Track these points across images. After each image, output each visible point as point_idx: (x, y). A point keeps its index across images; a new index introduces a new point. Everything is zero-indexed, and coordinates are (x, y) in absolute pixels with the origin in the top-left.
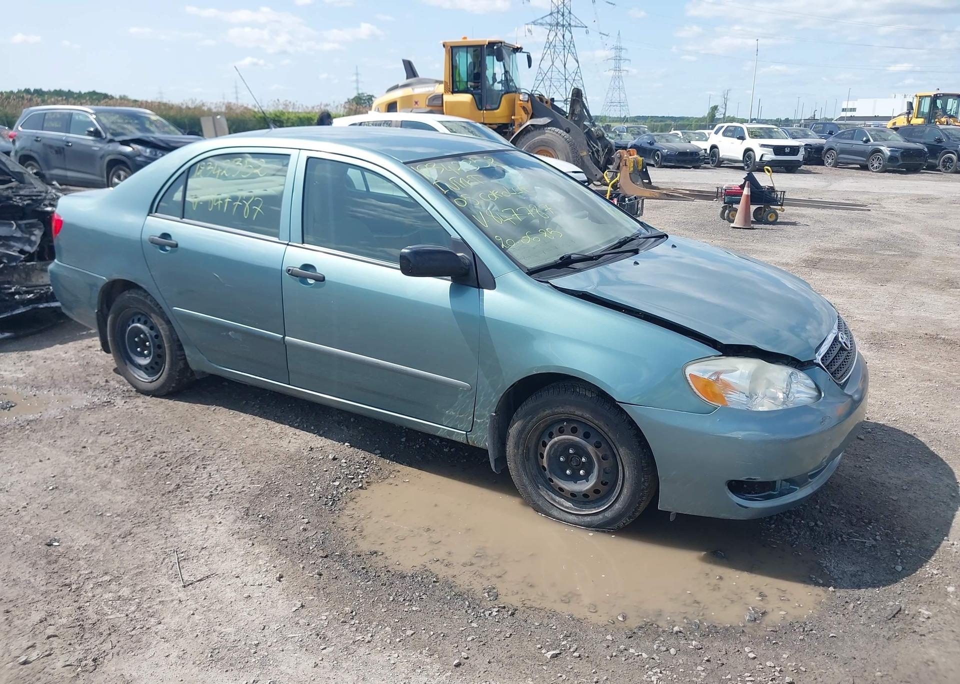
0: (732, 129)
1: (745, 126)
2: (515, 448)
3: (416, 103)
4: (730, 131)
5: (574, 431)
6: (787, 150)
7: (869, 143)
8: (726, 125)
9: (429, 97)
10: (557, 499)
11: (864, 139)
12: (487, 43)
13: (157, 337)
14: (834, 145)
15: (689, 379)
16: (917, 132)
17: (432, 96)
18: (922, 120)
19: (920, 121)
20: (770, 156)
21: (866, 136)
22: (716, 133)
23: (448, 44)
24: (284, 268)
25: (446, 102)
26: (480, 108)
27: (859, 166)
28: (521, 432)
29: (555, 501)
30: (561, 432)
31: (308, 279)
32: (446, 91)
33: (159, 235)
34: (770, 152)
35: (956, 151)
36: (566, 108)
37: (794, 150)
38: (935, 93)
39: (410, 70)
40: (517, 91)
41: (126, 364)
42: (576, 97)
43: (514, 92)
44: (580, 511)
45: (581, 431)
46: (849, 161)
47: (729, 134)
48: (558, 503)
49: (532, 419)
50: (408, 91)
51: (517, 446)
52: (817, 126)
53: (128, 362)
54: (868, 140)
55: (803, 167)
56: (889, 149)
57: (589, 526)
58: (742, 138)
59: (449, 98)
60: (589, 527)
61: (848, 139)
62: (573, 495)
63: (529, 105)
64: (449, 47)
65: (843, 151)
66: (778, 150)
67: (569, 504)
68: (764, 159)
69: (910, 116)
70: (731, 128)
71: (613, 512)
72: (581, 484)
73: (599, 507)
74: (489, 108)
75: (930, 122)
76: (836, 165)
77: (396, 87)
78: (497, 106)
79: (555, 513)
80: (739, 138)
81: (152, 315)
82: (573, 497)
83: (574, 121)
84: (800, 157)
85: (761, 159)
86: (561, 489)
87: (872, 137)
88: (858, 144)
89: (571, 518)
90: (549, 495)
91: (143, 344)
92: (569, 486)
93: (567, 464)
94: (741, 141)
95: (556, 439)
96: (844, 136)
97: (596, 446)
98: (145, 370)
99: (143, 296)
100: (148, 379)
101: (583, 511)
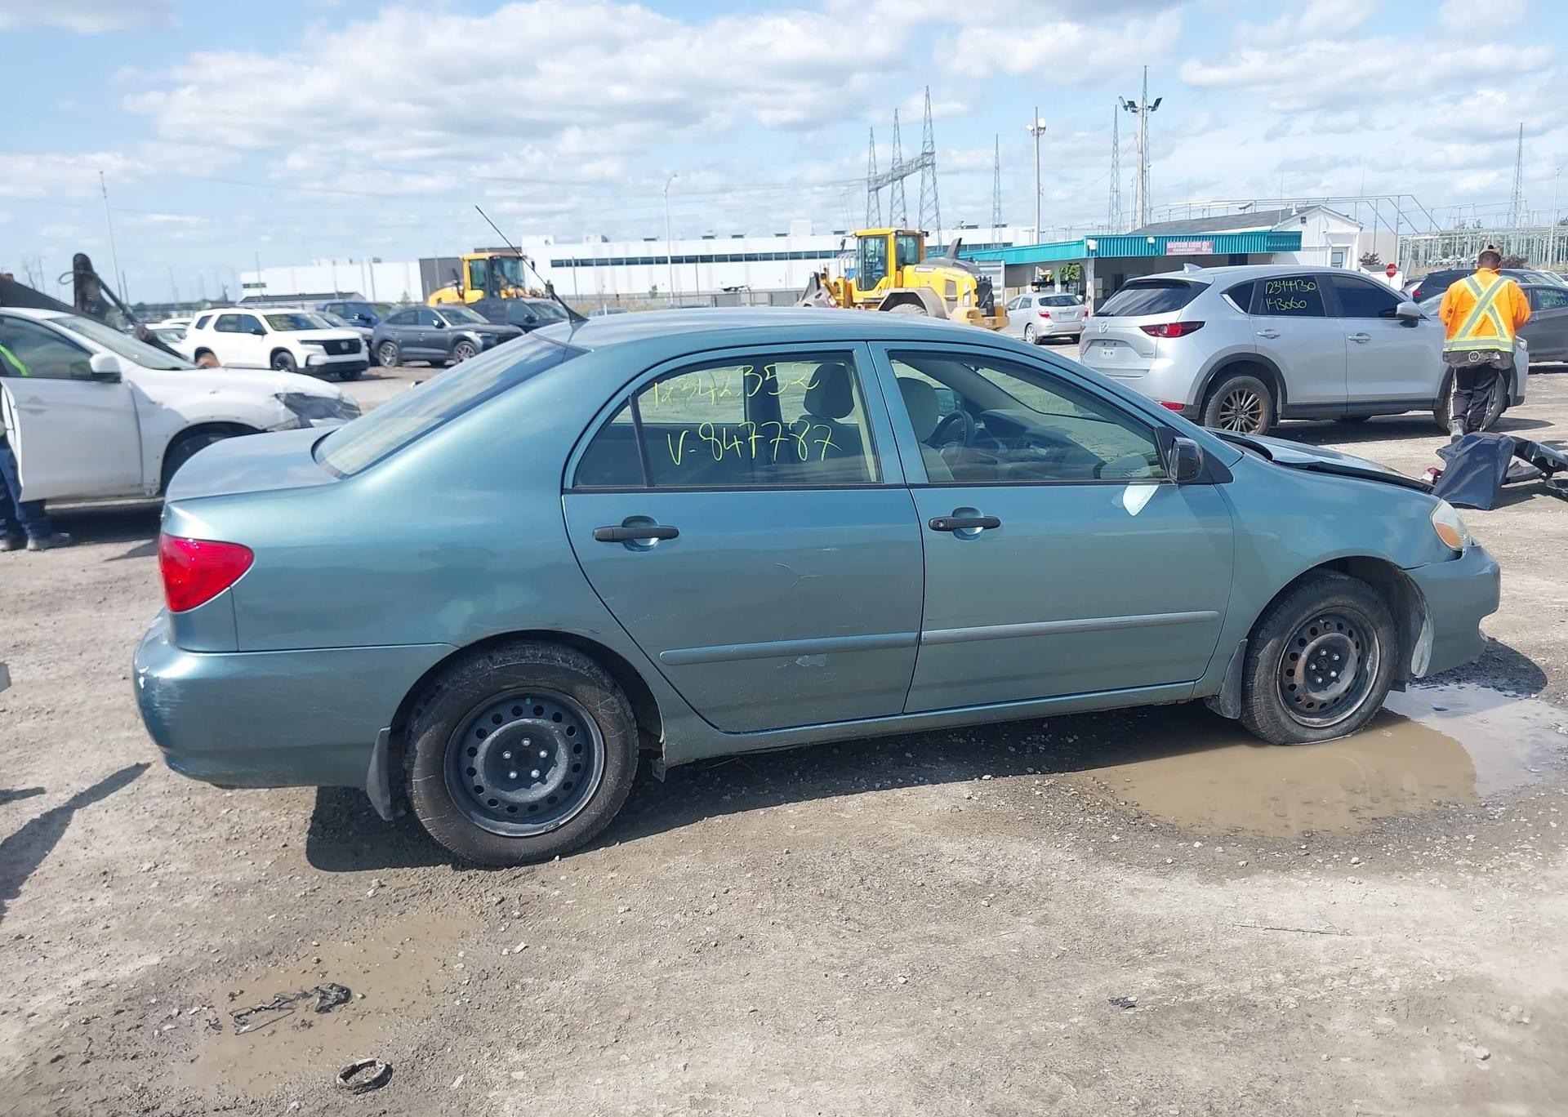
0: (234, 319)
1: (259, 313)
2: (1264, 673)
4: (230, 323)
5: (1329, 627)
6: (344, 346)
7: (444, 329)
8: (218, 313)
10: (1307, 719)
11: (436, 323)
13: (570, 731)
14: (388, 334)
15: (1435, 527)
16: (494, 309)
19: (478, 294)
20: (320, 358)
21: (439, 320)
22: (201, 324)
27: (427, 363)
28: (1276, 651)
29: (1305, 722)
30: (1316, 633)
33: (619, 523)
34: (318, 350)
37: (354, 345)
41: (472, 820)
42: (85, 269)
44: (1332, 721)
45: (1336, 624)
46: (410, 357)
47: (229, 327)
48: (1309, 722)
49: (1287, 631)
51: (1267, 671)
52: (335, 308)
53: (474, 814)
54: (442, 325)
55: (372, 371)
56: (480, 335)
58: (260, 332)
61: (410, 324)
62: (1324, 705)
65: (407, 344)
66: (331, 347)
67: (1316, 720)
68: (312, 362)
69: (461, 288)
70: (230, 318)
71: (1368, 705)
72: (1333, 688)
75: (492, 294)
76: (401, 361)
80: (254, 333)
82: (1325, 708)
84: (363, 355)
85: (307, 364)
86: (1311, 705)
87: (446, 320)
88: (428, 330)
89: (1326, 733)
90: (1299, 718)
91: (524, 760)
92: (1321, 696)
93: (1319, 671)
94: (259, 337)
95: (1313, 644)
96: (403, 320)
97: (1350, 634)
98: (534, 812)
99: (542, 657)
100: (542, 828)
101: (1335, 719)
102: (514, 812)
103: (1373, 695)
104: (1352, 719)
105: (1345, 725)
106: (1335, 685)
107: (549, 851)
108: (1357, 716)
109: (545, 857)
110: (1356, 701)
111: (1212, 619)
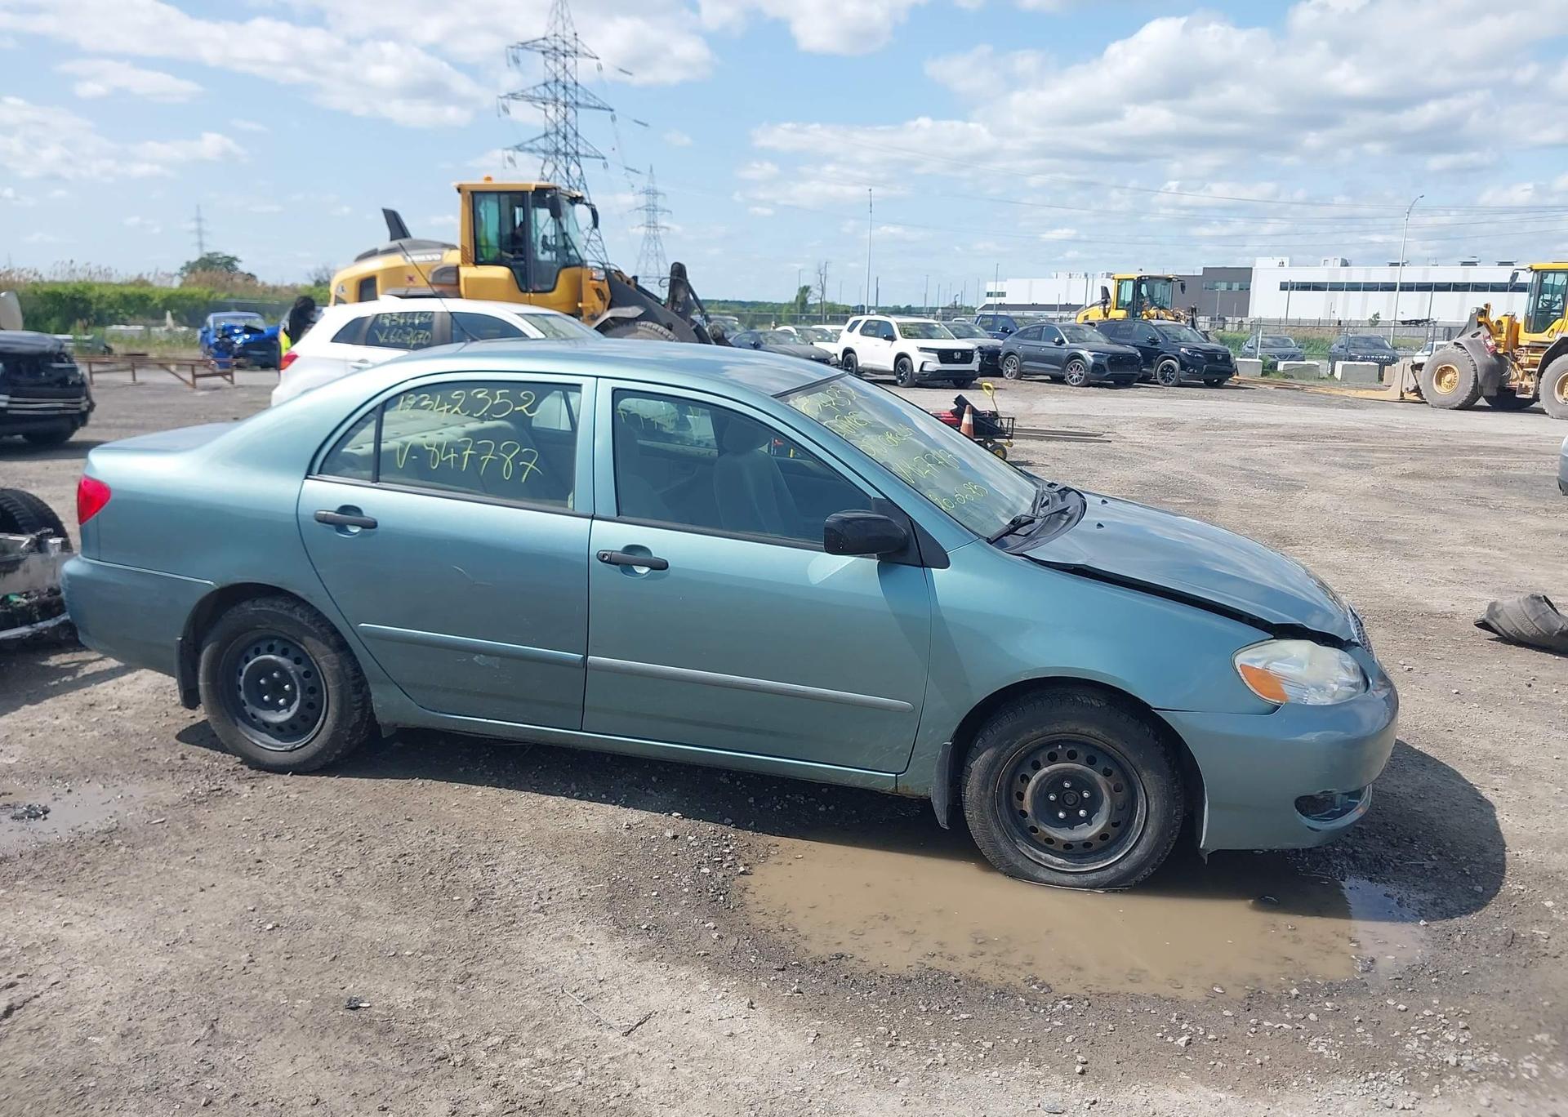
0: (875, 324)
1: (893, 320)
2: (981, 789)
3: (411, 279)
4: (872, 327)
5: (1072, 756)
6: (957, 356)
7: (1064, 346)
8: (864, 318)
9: (434, 270)
10: (1044, 855)
11: (1056, 340)
12: (533, 189)
13: (307, 674)
14: (1014, 348)
15: (1240, 671)
16: (1122, 330)
17: (438, 268)
18: (1124, 312)
19: (1120, 314)
20: (934, 365)
21: (1058, 334)
22: (851, 330)
23: (467, 188)
24: (593, 552)
25: (465, 279)
26: (524, 289)
27: (1048, 378)
28: (992, 766)
29: (1040, 858)
30: (1053, 758)
31: (635, 567)
32: (465, 261)
33: (336, 508)
34: (933, 358)
35: (1178, 356)
36: (663, 294)
37: (966, 356)
38: (1139, 275)
39: (396, 225)
40: (582, 263)
41: (237, 725)
42: (679, 276)
43: (575, 265)
44: (1080, 867)
45: (1081, 754)
46: (1038, 371)
47: (870, 332)
48: (1046, 860)
49: (1010, 745)
50: (396, 260)
51: (984, 785)
52: (985, 319)
53: (239, 721)
54: (1061, 342)
55: (979, 380)
56: (1092, 354)
57: (1093, 886)
58: (891, 338)
59: (467, 272)
60: (1094, 888)
61: (1034, 339)
62: (1068, 846)
63: (605, 288)
64: (469, 193)
65: (1028, 357)
66: (945, 356)
67: (1060, 861)
68: (926, 369)
69: (1107, 307)
70: (873, 323)
71: (1132, 861)
72: (1081, 829)
73: (1108, 857)
74: (538, 289)
75: (1134, 315)
76: (1020, 376)
77: (373, 254)
78: (552, 287)
79: (1043, 874)
80: (886, 339)
81: (307, 639)
82: (1069, 850)
83: (677, 312)
84: (974, 366)
85: (921, 369)
86: (1050, 841)
87: (1067, 337)
88: (1047, 347)
89: (1068, 879)
90: (1030, 851)
91: (276, 689)
92: (1062, 835)
93: (1060, 804)
94: (890, 342)
95: (1046, 770)
96: (1028, 335)
97: (1107, 773)
98: (279, 731)
99: (285, 609)
100: (282, 746)
101: (1084, 867)
102: (266, 727)
103: (1137, 852)
104: (1105, 873)
105: (1093, 876)
106: (1082, 828)
107: (284, 766)
108: (1112, 871)
109: (280, 769)
110: (1115, 854)
111: (901, 711)
